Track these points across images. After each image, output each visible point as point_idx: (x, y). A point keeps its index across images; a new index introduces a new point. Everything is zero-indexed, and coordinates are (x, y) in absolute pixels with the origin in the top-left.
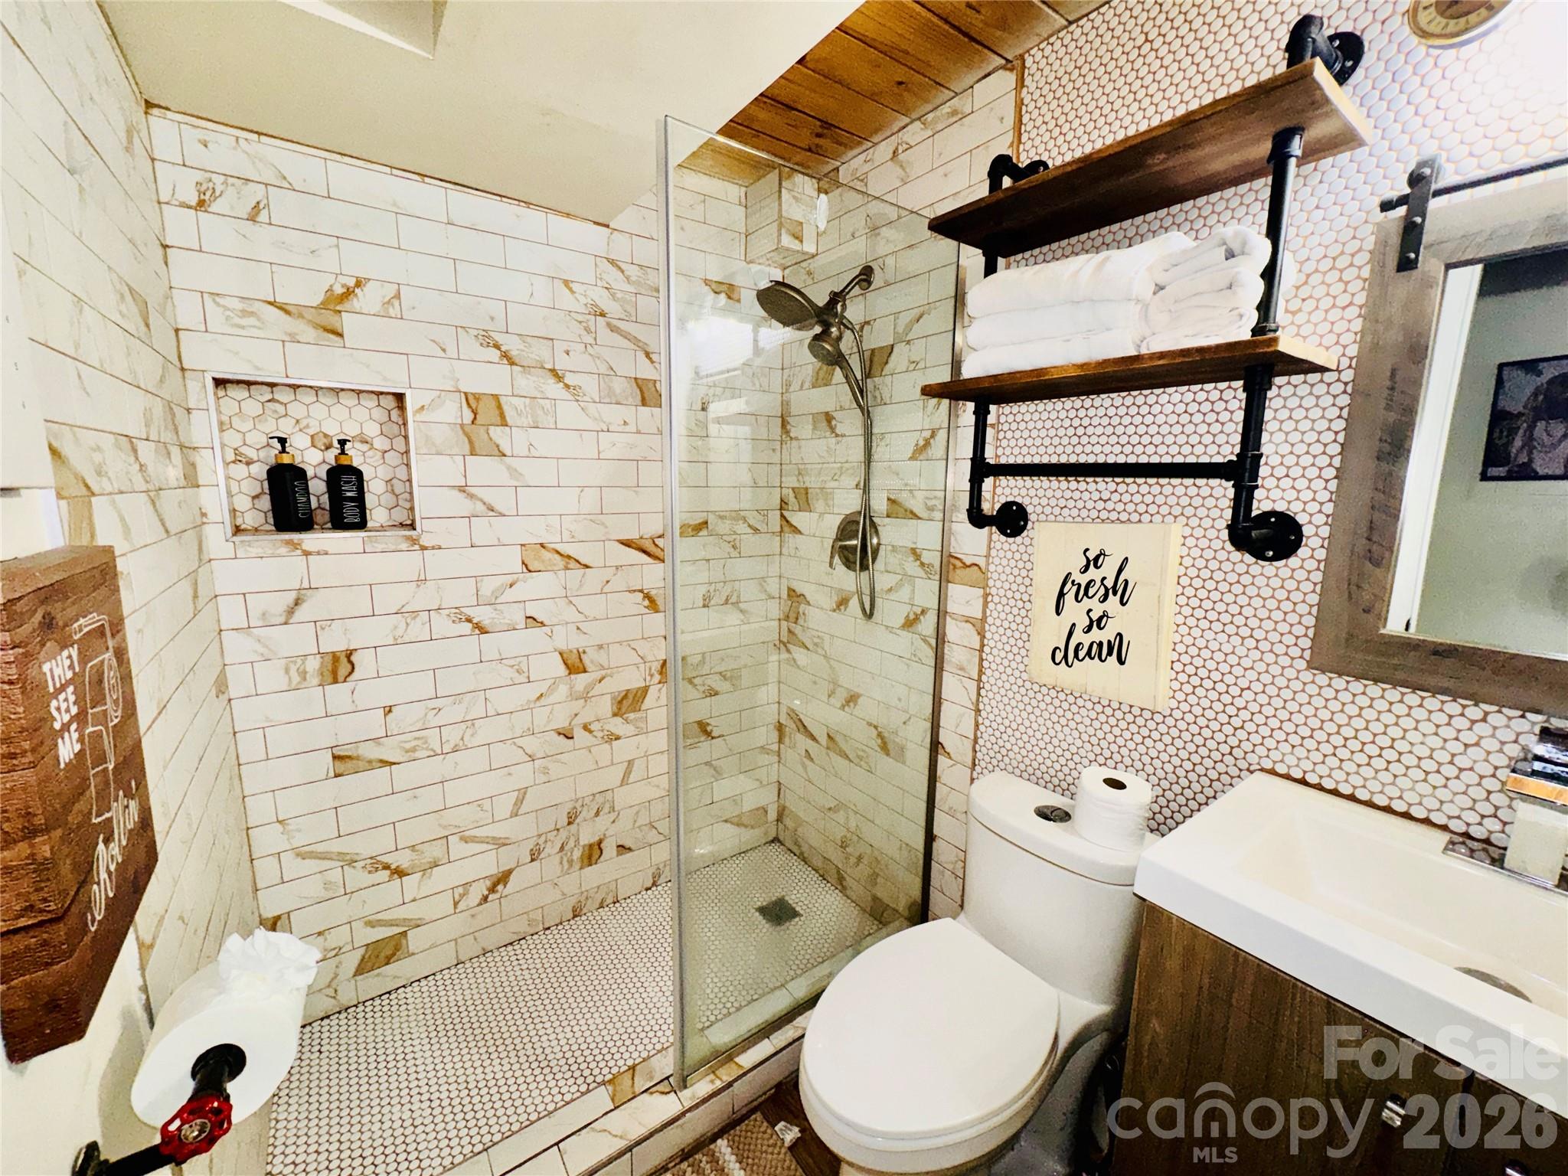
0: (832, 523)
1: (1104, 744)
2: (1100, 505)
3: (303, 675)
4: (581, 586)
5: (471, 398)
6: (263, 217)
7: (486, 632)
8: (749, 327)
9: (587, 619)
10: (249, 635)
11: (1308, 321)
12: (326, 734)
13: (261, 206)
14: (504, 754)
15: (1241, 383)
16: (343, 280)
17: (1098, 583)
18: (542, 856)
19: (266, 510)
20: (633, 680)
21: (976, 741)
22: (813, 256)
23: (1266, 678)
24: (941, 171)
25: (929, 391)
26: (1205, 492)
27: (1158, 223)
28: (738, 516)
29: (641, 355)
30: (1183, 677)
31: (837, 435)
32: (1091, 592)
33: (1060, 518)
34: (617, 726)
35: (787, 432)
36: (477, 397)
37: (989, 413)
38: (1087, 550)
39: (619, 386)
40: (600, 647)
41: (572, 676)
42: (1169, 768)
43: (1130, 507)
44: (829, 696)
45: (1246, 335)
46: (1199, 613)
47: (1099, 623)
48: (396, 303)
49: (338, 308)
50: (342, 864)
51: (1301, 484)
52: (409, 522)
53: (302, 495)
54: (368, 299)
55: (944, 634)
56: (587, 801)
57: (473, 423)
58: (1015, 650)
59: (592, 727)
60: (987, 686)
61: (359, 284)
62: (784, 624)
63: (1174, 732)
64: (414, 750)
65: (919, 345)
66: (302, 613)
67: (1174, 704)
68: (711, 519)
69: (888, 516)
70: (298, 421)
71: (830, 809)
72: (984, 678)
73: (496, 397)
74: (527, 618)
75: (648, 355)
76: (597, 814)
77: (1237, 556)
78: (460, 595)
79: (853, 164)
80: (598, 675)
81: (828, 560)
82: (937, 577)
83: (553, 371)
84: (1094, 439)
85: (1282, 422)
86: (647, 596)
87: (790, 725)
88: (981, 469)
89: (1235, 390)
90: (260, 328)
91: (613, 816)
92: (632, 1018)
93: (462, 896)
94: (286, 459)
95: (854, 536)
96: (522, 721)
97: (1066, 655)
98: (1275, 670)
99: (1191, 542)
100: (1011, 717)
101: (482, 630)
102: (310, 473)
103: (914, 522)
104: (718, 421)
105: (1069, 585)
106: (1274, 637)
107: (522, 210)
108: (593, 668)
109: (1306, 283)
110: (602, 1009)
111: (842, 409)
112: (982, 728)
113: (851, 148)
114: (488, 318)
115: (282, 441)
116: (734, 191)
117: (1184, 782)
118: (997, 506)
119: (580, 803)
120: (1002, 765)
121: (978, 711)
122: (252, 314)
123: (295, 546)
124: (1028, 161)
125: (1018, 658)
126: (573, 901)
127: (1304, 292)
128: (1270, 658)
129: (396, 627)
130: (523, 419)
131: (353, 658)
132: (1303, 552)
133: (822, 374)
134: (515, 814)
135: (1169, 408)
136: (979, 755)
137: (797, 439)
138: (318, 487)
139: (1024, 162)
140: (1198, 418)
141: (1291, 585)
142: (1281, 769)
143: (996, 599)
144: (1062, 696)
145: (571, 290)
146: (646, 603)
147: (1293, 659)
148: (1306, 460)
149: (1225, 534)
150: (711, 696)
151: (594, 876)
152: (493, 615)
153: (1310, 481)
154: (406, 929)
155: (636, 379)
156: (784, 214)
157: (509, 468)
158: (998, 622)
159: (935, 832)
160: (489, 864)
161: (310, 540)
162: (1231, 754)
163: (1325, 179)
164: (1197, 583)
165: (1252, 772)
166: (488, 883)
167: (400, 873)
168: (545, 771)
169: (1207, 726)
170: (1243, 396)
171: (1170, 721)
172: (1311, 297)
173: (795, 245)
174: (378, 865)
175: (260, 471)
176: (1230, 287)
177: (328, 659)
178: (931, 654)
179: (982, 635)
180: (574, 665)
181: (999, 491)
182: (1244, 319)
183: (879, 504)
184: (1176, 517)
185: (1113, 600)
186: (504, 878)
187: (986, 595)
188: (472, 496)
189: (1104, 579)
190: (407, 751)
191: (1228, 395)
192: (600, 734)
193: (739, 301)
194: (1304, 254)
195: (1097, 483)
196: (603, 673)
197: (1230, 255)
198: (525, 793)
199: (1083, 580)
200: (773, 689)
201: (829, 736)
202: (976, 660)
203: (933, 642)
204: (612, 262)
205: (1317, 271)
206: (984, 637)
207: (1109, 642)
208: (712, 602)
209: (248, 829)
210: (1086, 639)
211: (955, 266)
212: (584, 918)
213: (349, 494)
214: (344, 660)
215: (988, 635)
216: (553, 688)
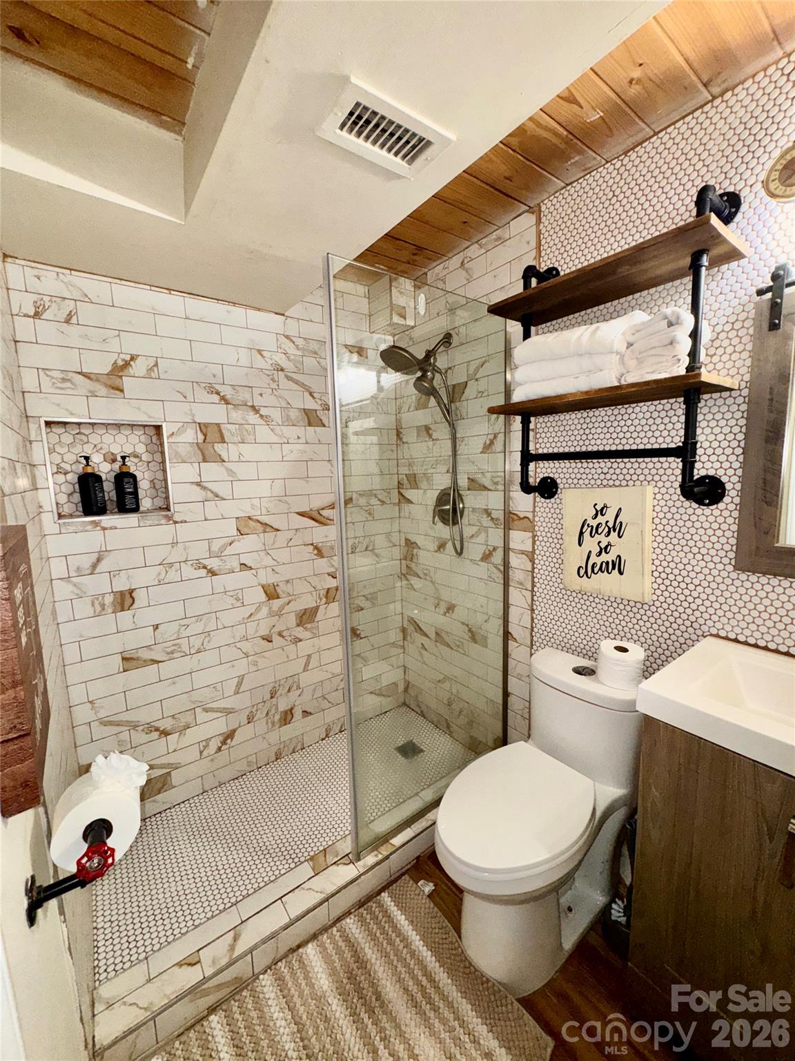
0: (432, 496)
1: (613, 626)
2: (602, 476)
3: (103, 606)
4: (274, 543)
5: (202, 426)
6: (74, 320)
7: (216, 575)
8: (374, 374)
9: (279, 564)
10: (68, 581)
11: (720, 361)
12: (116, 644)
13: (73, 314)
14: (228, 653)
15: (682, 399)
16: (122, 356)
17: (604, 525)
18: (255, 720)
19: (76, 502)
20: (308, 602)
21: (532, 630)
22: (413, 327)
23: (710, 578)
24: (493, 274)
25: (492, 411)
26: (666, 465)
27: (627, 303)
28: (370, 494)
29: (307, 394)
30: (659, 581)
31: (433, 440)
32: (600, 530)
33: (578, 486)
34: (300, 632)
35: (401, 439)
36: (206, 425)
37: (530, 422)
38: (596, 504)
39: (294, 414)
40: (288, 582)
41: (271, 601)
42: (654, 638)
43: (621, 477)
44: (436, 607)
45: (683, 372)
46: (667, 540)
47: (606, 550)
48: (155, 369)
49: (120, 374)
50: (128, 728)
51: (723, 458)
52: (165, 506)
53: (100, 492)
54: (139, 367)
55: (509, 563)
56: (282, 682)
57: (204, 442)
58: (554, 570)
59: (284, 634)
60: (538, 594)
61: (133, 358)
62: (404, 562)
63: (656, 615)
64: (172, 653)
65: (483, 382)
66: (103, 566)
67: (655, 598)
68: (354, 496)
69: (469, 489)
70: (95, 446)
71: (439, 681)
72: (535, 589)
73: (218, 425)
74: (241, 564)
75: (311, 394)
76: (289, 691)
77: (687, 504)
78: (199, 551)
79: (436, 271)
80: (286, 600)
81: (431, 519)
82: (502, 526)
83: (253, 407)
84: (596, 436)
85: (708, 421)
86: (316, 548)
87: (411, 629)
88: (527, 457)
89: (680, 403)
90: (73, 389)
91: (299, 692)
92: (320, 821)
93: (205, 747)
94: (89, 470)
95: (447, 503)
96: (240, 631)
97: (586, 571)
98: (715, 572)
99: (659, 497)
100: (554, 613)
101: (212, 573)
102: (104, 478)
103: (485, 492)
104: (356, 433)
105: (586, 527)
106: (713, 552)
107: (231, 308)
108: (284, 595)
109: (717, 338)
110: (300, 816)
111: (436, 423)
112: (536, 621)
113: (435, 261)
114: (211, 376)
115: (87, 458)
116: (361, 289)
117: (665, 646)
118: (538, 480)
119: (278, 684)
120: (550, 644)
121: (533, 610)
122: (69, 380)
123: (96, 524)
124: (546, 268)
125: (556, 575)
126: (274, 749)
127: (717, 343)
128: (711, 565)
129: (159, 574)
130: (235, 438)
131: (134, 595)
132: (726, 499)
133: (422, 401)
134: (237, 692)
135: (641, 415)
136: (535, 639)
137: (407, 443)
138: (109, 487)
139: (543, 268)
140: (658, 421)
141: (720, 520)
142: (723, 633)
143: (541, 538)
144: (585, 597)
145: (263, 357)
146: (316, 552)
147: (725, 565)
148: (724, 444)
149: (678, 491)
150: (359, 611)
151: (288, 732)
152: (220, 564)
153: (728, 456)
154: (168, 770)
155: (304, 409)
156: (394, 302)
157: (228, 469)
158: (542, 553)
159: (510, 690)
160: (220, 726)
161: (105, 520)
162: (691, 626)
163: (724, 277)
164: (665, 522)
165: (705, 637)
166: (221, 738)
167: (165, 733)
168: (255, 664)
169: (676, 610)
170: (684, 407)
171: (653, 609)
172: (721, 346)
173: (401, 321)
174: (151, 728)
175: (73, 478)
176: (671, 343)
177: (118, 595)
178: (501, 576)
179: (532, 561)
180: (271, 593)
181: (538, 470)
182: (681, 362)
183: (463, 482)
184: (649, 482)
185: (614, 535)
186: (230, 735)
187: (534, 537)
188: (205, 488)
189: (607, 522)
190: (168, 653)
191: (676, 406)
192: (289, 639)
193: (367, 357)
194: (714, 321)
195: (599, 463)
196: (290, 598)
197: (670, 324)
198: (243, 679)
199: (594, 523)
200: (398, 605)
201: (436, 633)
202: (530, 577)
203: (502, 568)
204: (287, 337)
205: (723, 331)
206: (534, 563)
207: (613, 561)
208: (357, 550)
209: (70, 707)
210: (599, 561)
211: (504, 332)
212: (283, 760)
213: (129, 490)
214: (128, 596)
215: (537, 561)
216: (258, 610)
